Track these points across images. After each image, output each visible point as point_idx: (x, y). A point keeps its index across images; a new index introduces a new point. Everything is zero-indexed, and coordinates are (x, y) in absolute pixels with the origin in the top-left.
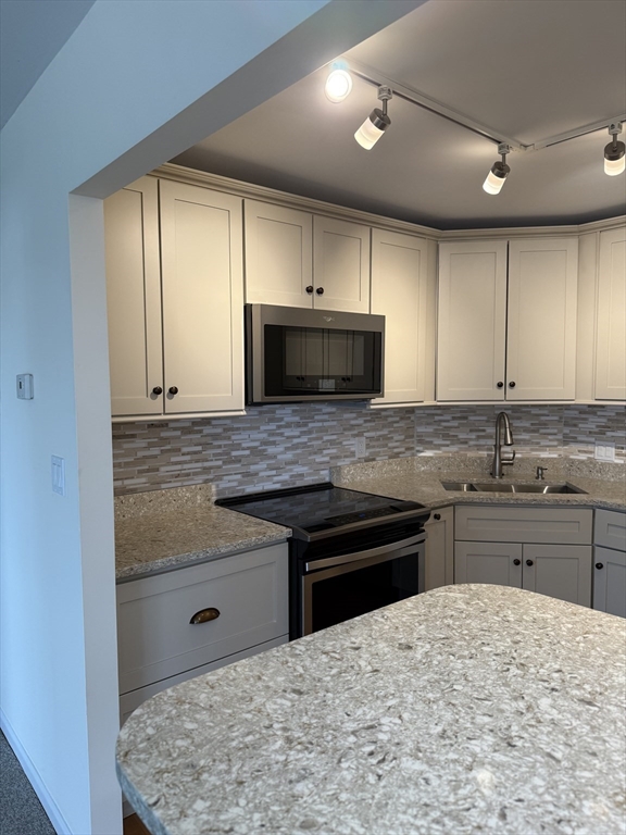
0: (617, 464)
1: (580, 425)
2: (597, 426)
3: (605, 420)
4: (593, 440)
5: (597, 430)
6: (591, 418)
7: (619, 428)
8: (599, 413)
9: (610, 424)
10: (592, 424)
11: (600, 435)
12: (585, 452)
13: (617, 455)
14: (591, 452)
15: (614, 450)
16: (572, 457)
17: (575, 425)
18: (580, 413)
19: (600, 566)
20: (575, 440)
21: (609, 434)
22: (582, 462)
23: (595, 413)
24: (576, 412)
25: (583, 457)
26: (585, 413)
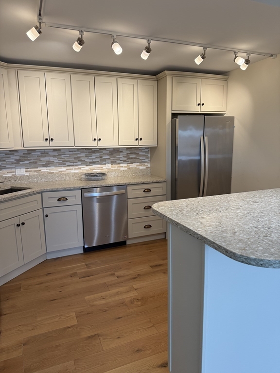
0: (27, 176)
1: (7, 160)
2: (15, 160)
3: (18, 157)
4: (14, 166)
5: (15, 162)
6: (12, 157)
7: (25, 160)
8: (15, 154)
9: (21, 158)
10: (12, 159)
11: (17, 164)
12: (11, 172)
13: (26, 171)
14: (14, 172)
15: (24, 169)
16: (4, 176)
17: (4, 161)
18: (6, 155)
19: (47, 216)
20: (5, 168)
21: (21, 163)
22: (10, 177)
23: (13, 154)
24: (4, 154)
25: (10, 175)
26: (8, 154)
